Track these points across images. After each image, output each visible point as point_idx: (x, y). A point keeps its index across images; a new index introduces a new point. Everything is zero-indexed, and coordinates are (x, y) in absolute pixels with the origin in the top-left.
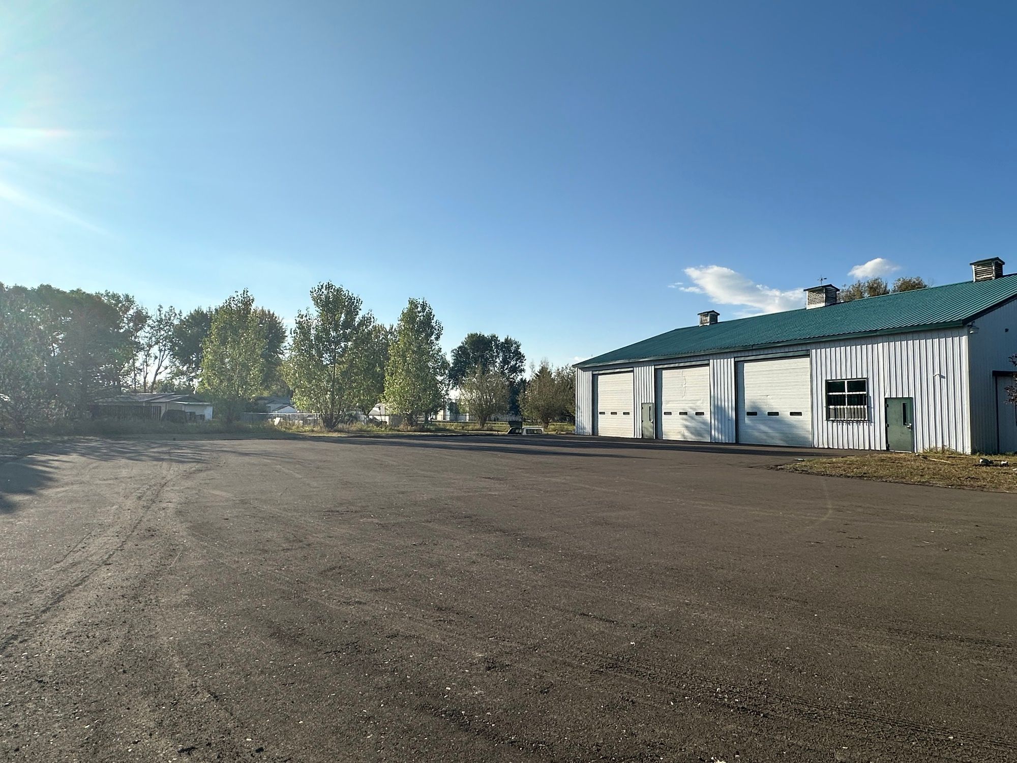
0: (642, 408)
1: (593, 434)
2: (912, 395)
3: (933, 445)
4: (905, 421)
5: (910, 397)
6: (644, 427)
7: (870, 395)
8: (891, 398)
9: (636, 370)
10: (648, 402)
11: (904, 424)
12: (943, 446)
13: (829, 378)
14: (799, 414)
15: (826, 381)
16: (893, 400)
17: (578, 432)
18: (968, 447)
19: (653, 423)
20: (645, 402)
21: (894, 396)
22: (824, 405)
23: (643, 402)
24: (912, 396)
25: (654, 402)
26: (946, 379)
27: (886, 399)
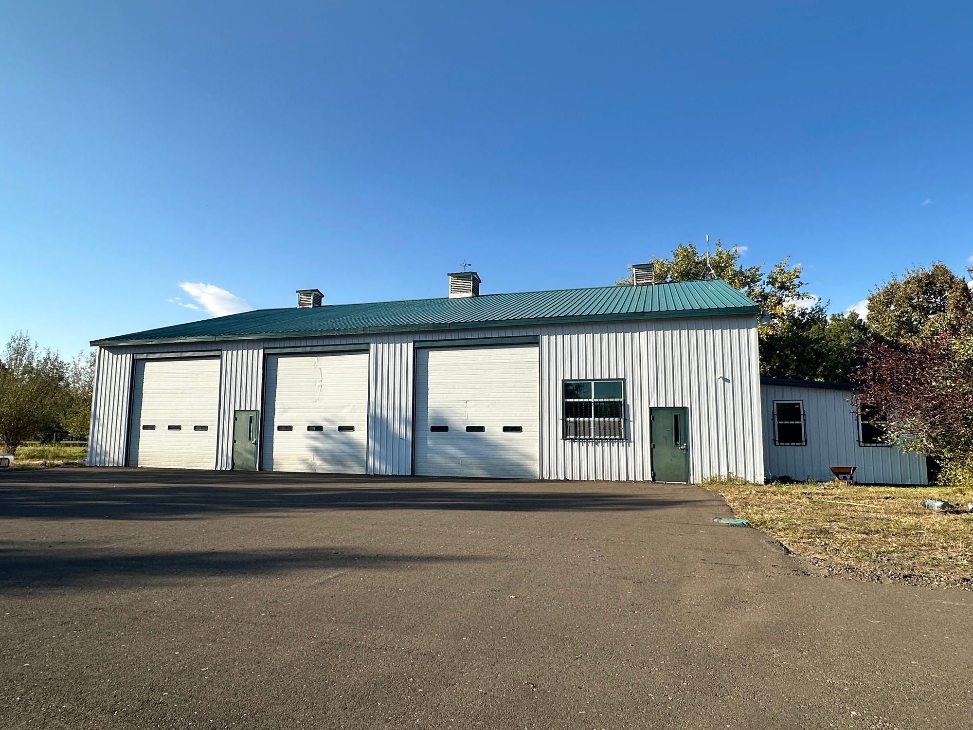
0: (235, 419)
1: (126, 465)
2: (686, 404)
3: (715, 472)
4: (677, 440)
5: (684, 406)
6: (236, 452)
7: (628, 403)
8: (658, 407)
9: (227, 355)
10: (248, 408)
11: (676, 444)
12: (729, 473)
13: (568, 377)
14: (518, 429)
15: (563, 381)
16: (661, 411)
17: (93, 461)
18: (761, 474)
19: (255, 444)
20: (242, 408)
21: (662, 405)
22: (560, 416)
23: (237, 408)
24: (686, 406)
25: (259, 408)
26: (731, 384)
27: (651, 409)
